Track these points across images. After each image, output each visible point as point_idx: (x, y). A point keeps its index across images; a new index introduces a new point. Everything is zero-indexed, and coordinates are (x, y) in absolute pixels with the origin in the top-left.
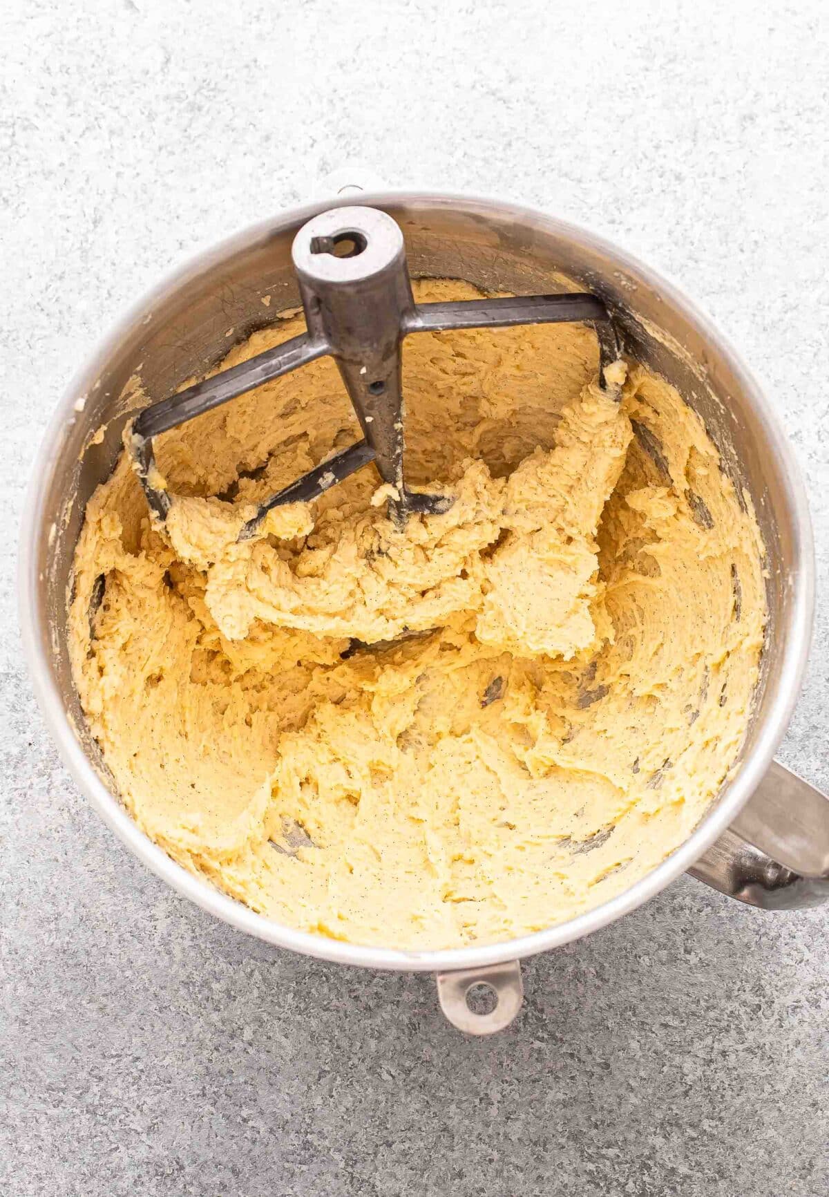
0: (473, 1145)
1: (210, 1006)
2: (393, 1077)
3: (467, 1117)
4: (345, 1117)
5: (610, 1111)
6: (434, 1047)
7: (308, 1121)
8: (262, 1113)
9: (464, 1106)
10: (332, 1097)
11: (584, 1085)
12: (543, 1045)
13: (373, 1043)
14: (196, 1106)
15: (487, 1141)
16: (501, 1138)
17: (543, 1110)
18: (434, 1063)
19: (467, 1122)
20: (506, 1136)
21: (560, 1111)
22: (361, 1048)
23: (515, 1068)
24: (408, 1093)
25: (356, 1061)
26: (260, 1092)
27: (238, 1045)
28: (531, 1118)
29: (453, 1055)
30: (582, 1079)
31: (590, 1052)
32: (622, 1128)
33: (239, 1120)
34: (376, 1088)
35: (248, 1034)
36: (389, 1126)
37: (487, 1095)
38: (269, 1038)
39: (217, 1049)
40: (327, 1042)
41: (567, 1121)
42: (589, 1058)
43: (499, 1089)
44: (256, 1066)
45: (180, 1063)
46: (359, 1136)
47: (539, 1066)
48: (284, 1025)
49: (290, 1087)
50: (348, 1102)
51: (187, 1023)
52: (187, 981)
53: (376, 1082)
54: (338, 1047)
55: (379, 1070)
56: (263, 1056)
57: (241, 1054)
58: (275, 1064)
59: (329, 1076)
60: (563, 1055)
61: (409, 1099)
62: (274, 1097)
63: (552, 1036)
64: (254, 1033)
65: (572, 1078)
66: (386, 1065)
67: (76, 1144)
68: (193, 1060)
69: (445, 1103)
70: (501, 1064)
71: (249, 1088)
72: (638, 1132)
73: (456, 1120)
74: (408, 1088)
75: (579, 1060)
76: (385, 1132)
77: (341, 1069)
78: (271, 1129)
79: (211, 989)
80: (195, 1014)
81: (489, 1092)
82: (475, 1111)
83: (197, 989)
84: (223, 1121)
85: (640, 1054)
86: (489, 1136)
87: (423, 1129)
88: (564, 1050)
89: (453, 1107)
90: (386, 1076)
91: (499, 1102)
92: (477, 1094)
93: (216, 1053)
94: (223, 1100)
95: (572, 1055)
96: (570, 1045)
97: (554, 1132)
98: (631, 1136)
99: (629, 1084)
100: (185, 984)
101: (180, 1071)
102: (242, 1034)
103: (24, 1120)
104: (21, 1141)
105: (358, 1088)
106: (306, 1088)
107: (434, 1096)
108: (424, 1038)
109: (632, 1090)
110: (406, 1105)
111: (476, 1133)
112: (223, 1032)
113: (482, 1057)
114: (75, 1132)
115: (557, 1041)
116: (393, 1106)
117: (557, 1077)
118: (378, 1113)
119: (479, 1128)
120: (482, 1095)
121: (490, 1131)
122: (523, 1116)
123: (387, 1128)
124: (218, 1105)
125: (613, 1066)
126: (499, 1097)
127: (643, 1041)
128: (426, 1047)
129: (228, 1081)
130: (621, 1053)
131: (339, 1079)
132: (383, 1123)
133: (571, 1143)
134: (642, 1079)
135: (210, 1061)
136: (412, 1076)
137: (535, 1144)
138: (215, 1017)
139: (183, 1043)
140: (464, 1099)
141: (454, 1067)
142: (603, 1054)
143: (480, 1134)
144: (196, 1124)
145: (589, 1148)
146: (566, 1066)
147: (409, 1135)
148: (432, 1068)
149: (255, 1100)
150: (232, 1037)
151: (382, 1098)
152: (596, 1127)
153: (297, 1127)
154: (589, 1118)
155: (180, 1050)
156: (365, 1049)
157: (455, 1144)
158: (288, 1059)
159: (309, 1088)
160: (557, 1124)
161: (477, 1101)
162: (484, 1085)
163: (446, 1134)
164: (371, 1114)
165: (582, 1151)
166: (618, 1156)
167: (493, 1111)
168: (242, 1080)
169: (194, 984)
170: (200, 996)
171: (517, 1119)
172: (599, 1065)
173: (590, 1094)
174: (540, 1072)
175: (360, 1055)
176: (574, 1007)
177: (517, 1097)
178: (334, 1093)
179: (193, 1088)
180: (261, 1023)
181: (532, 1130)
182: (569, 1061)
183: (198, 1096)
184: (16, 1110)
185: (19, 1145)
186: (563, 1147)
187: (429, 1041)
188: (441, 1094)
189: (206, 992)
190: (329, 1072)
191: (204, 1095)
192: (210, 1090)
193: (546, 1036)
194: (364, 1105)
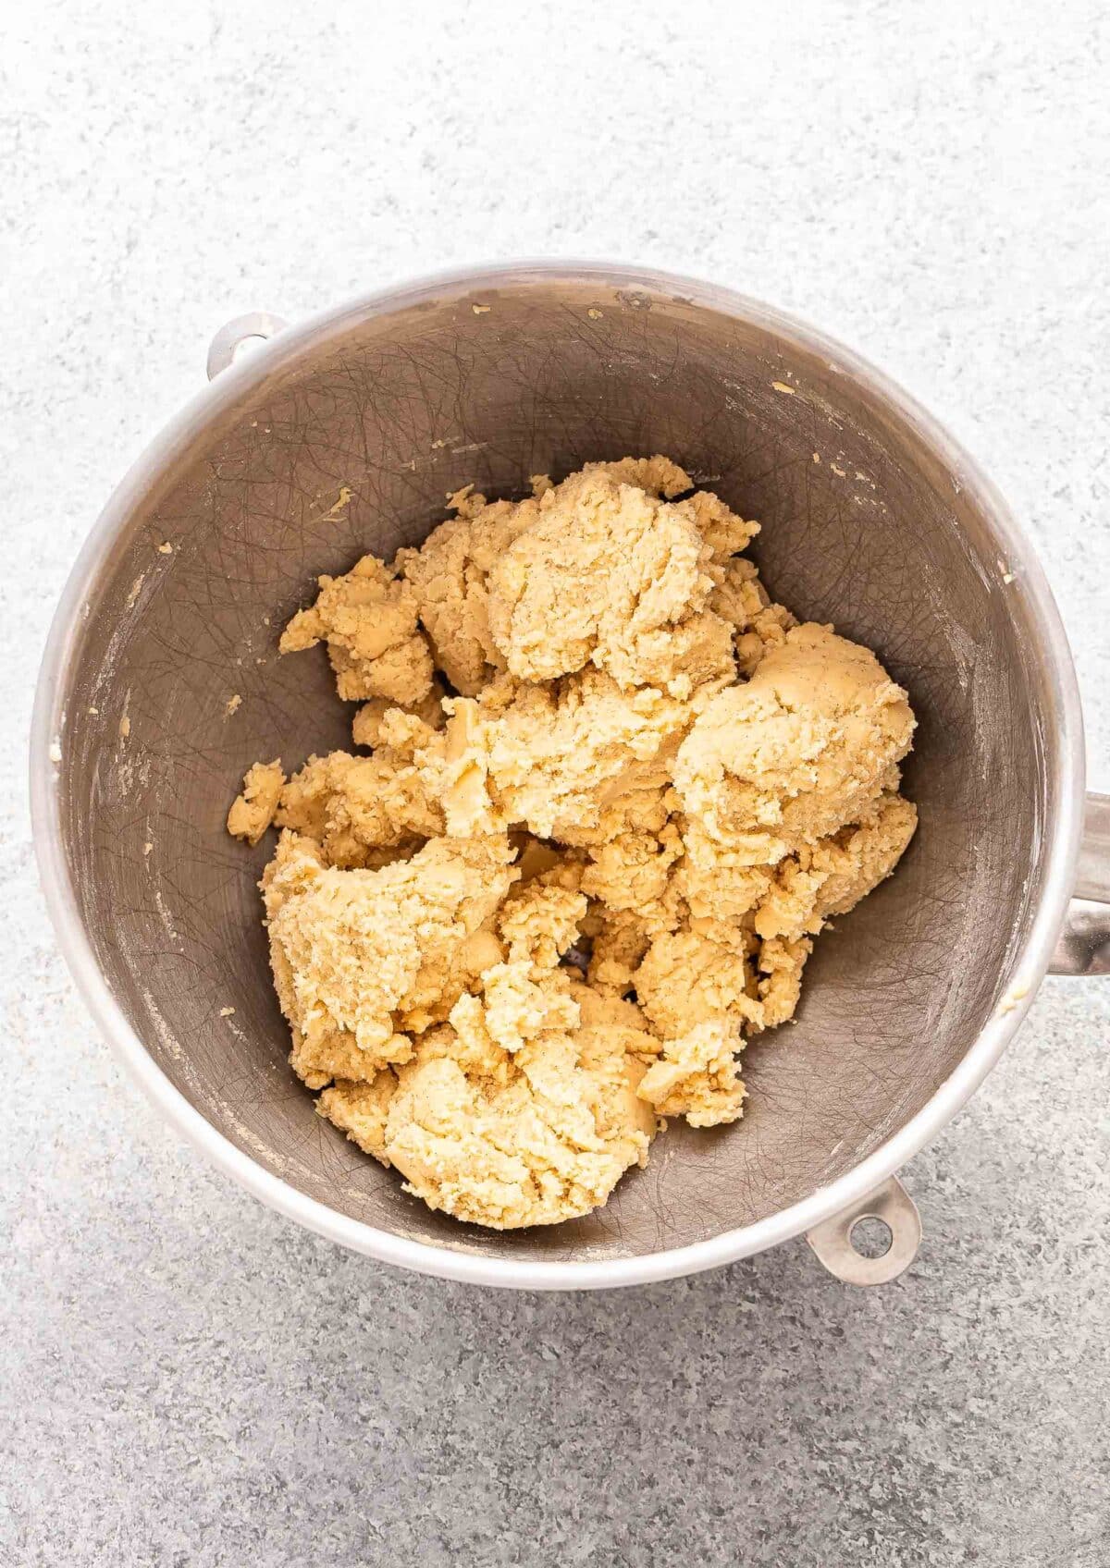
0: (666, 1443)
1: (313, 1270)
2: (558, 1356)
3: (657, 1405)
4: (496, 1410)
5: (846, 1392)
6: (610, 1315)
7: (447, 1417)
8: (386, 1409)
9: (653, 1390)
10: (477, 1384)
11: (809, 1357)
12: (753, 1307)
13: (529, 1312)
14: (300, 1402)
15: (684, 1436)
16: (704, 1432)
17: (757, 1394)
18: (612, 1334)
19: (657, 1412)
20: (710, 1429)
21: (779, 1394)
22: (514, 1318)
23: (717, 1338)
24: (578, 1375)
25: (508, 1337)
26: (383, 1381)
27: (352, 1320)
28: (742, 1404)
29: (636, 1324)
30: (806, 1350)
31: (816, 1314)
32: (862, 1413)
33: (356, 1418)
34: (535, 1371)
35: (364, 1306)
36: (554, 1421)
37: (682, 1375)
38: (393, 1309)
39: (324, 1326)
40: (468, 1312)
41: (789, 1406)
42: (814, 1323)
43: (698, 1366)
44: (376, 1348)
45: (277, 1346)
46: (514, 1436)
47: (750, 1335)
48: (411, 1292)
49: (424, 1372)
50: (499, 1389)
51: (283, 1294)
52: (282, 1237)
53: (535, 1363)
54: (484, 1318)
55: (538, 1348)
56: (386, 1334)
57: (357, 1332)
58: (401, 1344)
59: (472, 1357)
60: (781, 1320)
61: (580, 1384)
62: (401, 1386)
63: (766, 1295)
64: (373, 1303)
65: (794, 1349)
66: (547, 1340)
67: (143, 1458)
68: (293, 1342)
69: (628, 1387)
70: (700, 1333)
71: (369, 1376)
72: (884, 1418)
73: (642, 1410)
74: (578, 1369)
75: (803, 1325)
76: (549, 1429)
77: (489, 1347)
78: (399, 1430)
79: (313, 1248)
80: (294, 1282)
81: (684, 1371)
82: (667, 1397)
83: (295, 1249)
84: (335, 1421)
85: (884, 1314)
86: (687, 1430)
87: (600, 1422)
88: (782, 1312)
89: (638, 1394)
90: (547, 1355)
91: (698, 1384)
92: (669, 1373)
93: (322, 1332)
94: (335, 1393)
95: (793, 1320)
96: (790, 1306)
97: (772, 1421)
98: (875, 1423)
99: (869, 1355)
100: (279, 1242)
101: (277, 1356)
102: (356, 1305)
103: (75, 1428)
104: (72, 1455)
105: (511, 1371)
106: (443, 1374)
107: (612, 1379)
108: (597, 1302)
109: (874, 1362)
110: (575, 1393)
111: (669, 1426)
112: (331, 1303)
113: (674, 1325)
114: (141, 1442)
115: (772, 1300)
116: (558, 1394)
117: (775, 1349)
118: (539, 1404)
119: (673, 1419)
120: (675, 1375)
121: (688, 1422)
122: (730, 1402)
123: (551, 1424)
124: (329, 1399)
125: (847, 1333)
126: (698, 1377)
127: (885, 1299)
128: (600, 1315)
129: (341, 1369)
130: (857, 1314)
131: (486, 1360)
132: (546, 1418)
133: (795, 1435)
134: (887, 1348)
135: (316, 1342)
136: (583, 1353)
137: (748, 1438)
138: (320, 1284)
139: (280, 1319)
140: (653, 1381)
141: (638, 1340)
142: (835, 1317)
143: (674, 1427)
144: (301, 1426)
145: (819, 1441)
146: (785, 1335)
147: (580, 1431)
148: (609, 1343)
149: (376, 1393)
150: (344, 1310)
151: (542, 1384)
152: (828, 1412)
153: (432, 1427)
154: (818, 1403)
155: (276, 1329)
156: (519, 1320)
157: (642, 1441)
158: (418, 1336)
159: (448, 1374)
160: (776, 1411)
161: (670, 1383)
162: (678, 1362)
163: (630, 1429)
164: (531, 1405)
165: (810, 1446)
166: (859, 1451)
167: (692, 1396)
168: (358, 1366)
169: (291, 1241)
170: (299, 1258)
171: (723, 1406)
172: (829, 1330)
173: (819, 1370)
174: (752, 1343)
175: (513, 1329)
176: (793, 1255)
177: (722, 1376)
178: (480, 1380)
179: (295, 1379)
180: (381, 1289)
181: (744, 1419)
182: (789, 1327)
183: (302, 1389)
184: (62, 1415)
185: (69, 1462)
186: (785, 1441)
187: (602, 1306)
188: (622, 1377)
189: (307, 1251)
190: (472, 1352)
191: (310, 1387)
192: (317, 1381)
193: (758, 1296)
194: (521, 1393)
